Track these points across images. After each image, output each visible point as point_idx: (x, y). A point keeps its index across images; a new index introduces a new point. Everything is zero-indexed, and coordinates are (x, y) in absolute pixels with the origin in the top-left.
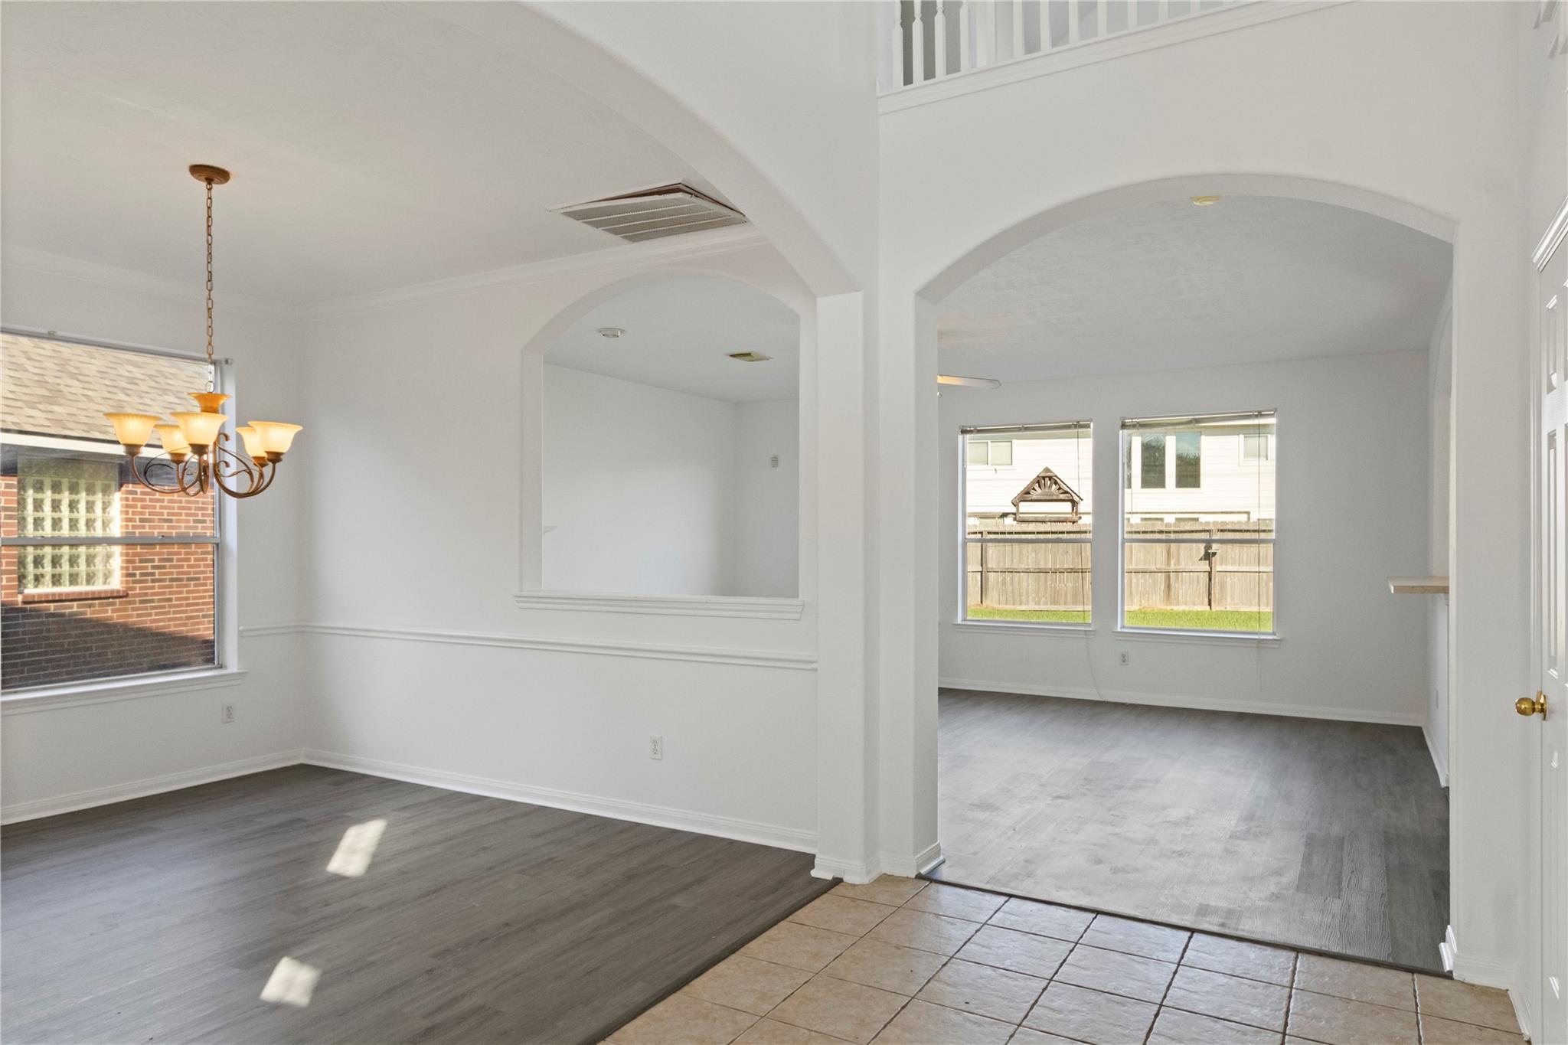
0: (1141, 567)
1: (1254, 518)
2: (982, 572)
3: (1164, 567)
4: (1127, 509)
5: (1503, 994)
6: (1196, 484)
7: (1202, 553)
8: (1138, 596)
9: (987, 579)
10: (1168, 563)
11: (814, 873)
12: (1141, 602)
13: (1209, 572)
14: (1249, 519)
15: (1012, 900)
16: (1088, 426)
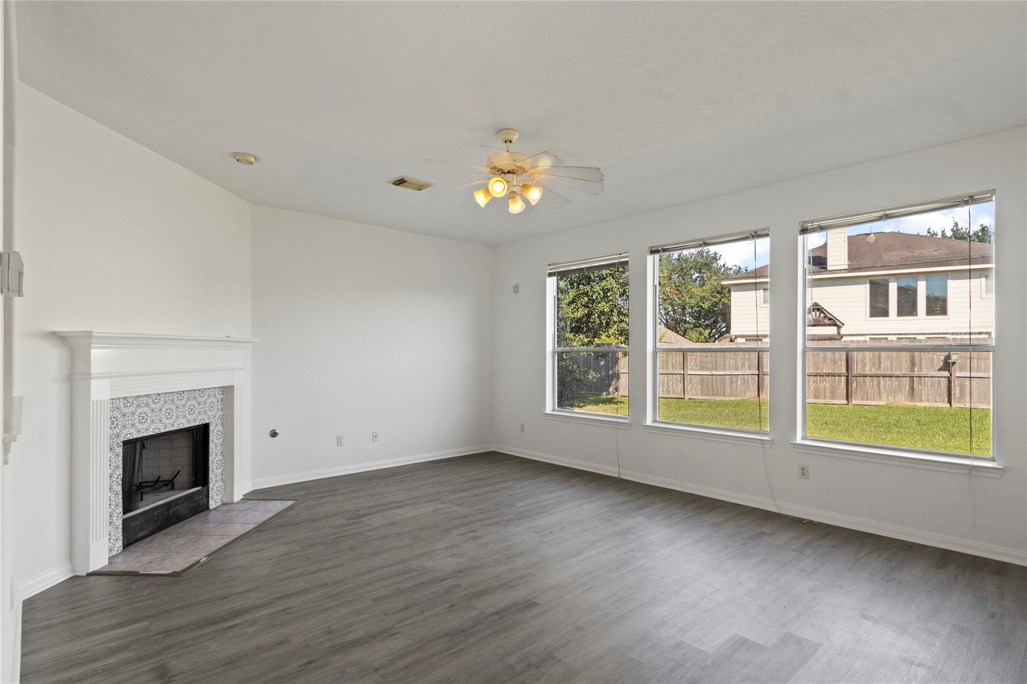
0: (888, 373)
2: (758, 375)
3: (909, 373)
6: (944, 312)
8: (886, 394)
9: (763, 379)
10: (912, 369)
12: (888, 399)
13: (949, 378)
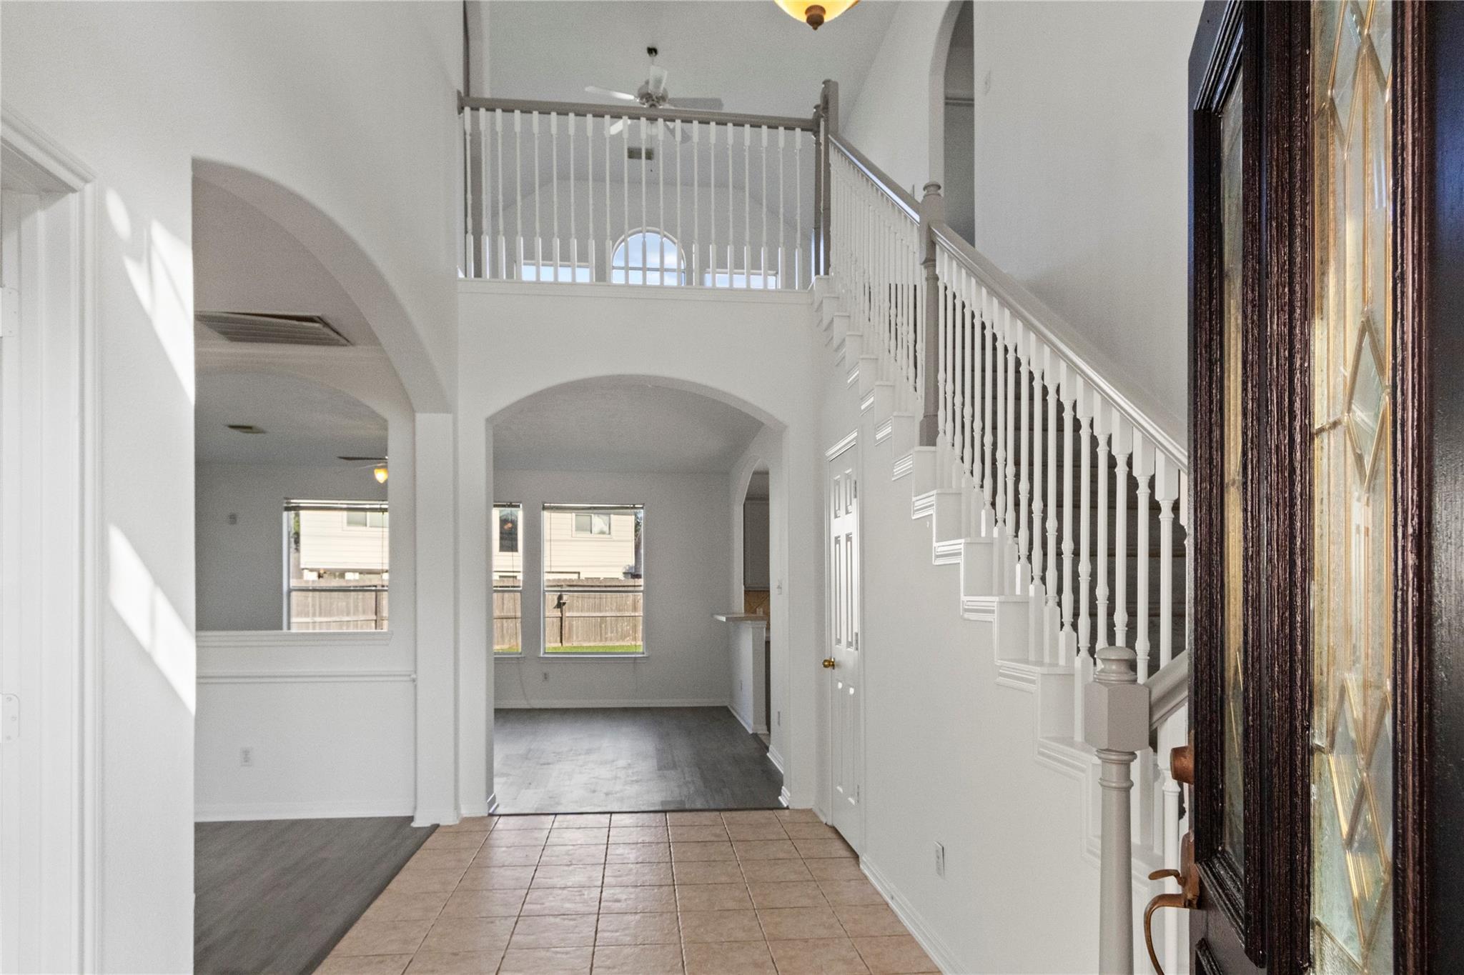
1: (582, 576)
4: (547, 569)
5: (810, 810)
7: (556, 602)
11: (414, 825)
13: (561, 618)
14: (579, 577)
15: (558, 816)
16: (519, 506)
